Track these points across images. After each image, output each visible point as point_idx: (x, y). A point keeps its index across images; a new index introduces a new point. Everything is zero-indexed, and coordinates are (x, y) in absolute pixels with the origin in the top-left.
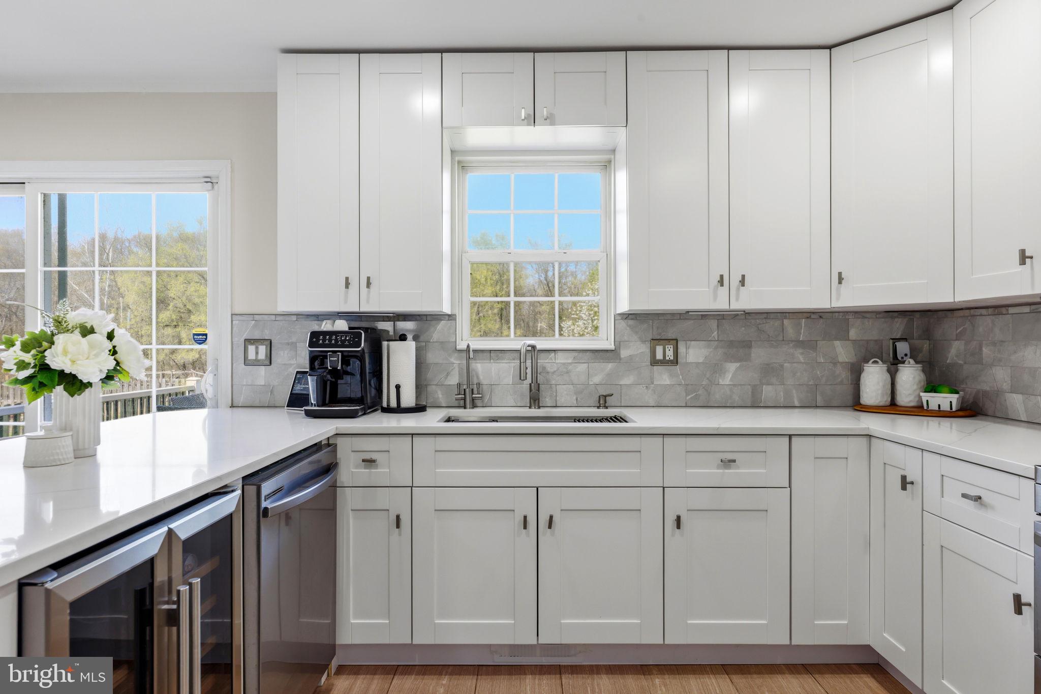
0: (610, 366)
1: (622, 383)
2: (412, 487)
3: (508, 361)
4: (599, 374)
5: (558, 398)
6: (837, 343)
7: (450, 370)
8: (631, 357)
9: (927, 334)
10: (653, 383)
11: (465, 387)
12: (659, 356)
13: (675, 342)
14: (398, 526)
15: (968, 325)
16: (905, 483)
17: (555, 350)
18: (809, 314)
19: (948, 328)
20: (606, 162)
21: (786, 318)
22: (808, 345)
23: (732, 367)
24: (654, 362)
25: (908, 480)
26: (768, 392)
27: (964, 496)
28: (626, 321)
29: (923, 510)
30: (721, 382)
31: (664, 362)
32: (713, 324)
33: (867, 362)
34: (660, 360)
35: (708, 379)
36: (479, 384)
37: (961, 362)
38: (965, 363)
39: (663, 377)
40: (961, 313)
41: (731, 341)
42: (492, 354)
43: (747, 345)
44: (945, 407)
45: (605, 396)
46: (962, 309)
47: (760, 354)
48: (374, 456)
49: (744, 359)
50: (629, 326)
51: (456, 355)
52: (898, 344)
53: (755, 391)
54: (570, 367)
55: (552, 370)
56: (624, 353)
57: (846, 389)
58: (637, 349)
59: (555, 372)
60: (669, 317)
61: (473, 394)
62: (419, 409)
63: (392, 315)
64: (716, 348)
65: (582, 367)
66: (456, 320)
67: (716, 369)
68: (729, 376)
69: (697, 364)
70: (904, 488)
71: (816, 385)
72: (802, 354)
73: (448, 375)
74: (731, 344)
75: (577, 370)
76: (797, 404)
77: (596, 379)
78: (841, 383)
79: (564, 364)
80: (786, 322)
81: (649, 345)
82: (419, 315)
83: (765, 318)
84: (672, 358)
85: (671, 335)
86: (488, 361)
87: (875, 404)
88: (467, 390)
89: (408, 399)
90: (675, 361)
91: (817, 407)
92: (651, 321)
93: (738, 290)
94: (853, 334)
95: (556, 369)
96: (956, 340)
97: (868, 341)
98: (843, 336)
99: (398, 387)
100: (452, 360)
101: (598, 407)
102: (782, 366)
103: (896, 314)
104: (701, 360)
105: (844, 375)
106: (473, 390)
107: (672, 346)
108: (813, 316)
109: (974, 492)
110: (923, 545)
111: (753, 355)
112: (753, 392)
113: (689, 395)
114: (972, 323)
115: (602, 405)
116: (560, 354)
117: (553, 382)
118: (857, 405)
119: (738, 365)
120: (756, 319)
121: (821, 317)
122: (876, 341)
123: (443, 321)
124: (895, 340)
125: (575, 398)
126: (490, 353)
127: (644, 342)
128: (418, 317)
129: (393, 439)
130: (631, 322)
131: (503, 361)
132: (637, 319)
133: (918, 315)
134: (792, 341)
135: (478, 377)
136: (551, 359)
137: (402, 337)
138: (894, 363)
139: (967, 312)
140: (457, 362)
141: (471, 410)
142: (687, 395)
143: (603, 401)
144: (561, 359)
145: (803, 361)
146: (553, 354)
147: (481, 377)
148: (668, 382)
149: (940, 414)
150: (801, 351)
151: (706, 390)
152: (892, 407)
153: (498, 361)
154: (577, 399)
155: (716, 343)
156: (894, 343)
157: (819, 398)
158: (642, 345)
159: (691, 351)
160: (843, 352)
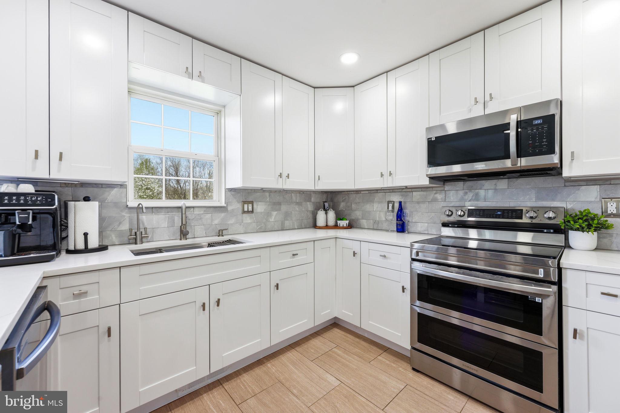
0: (223, 215)
1: (228, 223)
2: (119, 304)
3: (164, 214)
4: (217, 219)
5: (195, 233)
6: (308, 203)
7: (122, 220)
8: (233, 210)
9: (332, 200)
10: (243, 222)
11: (136, 231)
12: (246, 209)
13: (252, 203)
14: (109, 335)
15: (347, 197)
16: (354, 254)
17: (193, 207)
18: (300, 192)
19: (340, 198)
20: (218, 111)
21: (292, 193)
22: (299, 204)
23: (274, 213)
24: (244, 212)
25: (355, 253)
26: (287, 223)
27: (381, 256)
28: (231, 192)
29: (361, 263)
30: (271, 220)
31: (248, 212)
32: (267, 194)
33: (319, 210)
34: (246, 211)
35: (265, 219)
36: (145, 229)
37: (344, 210)
38: (346, 210)
39: (247, 218)
40: (344, 193)
41: (274, 202)
42: (153, 210)
43: (279, 204)
44: (345, 225)
45: (222, 230)
46: (344, 191)
47: (284, 208)
48: (84, 289)
49: (279, 210)
50: (232, 195)
51: (127, 210)
52: (325, 203)
53: (283, 224)
54: (202, 216)
55: (192, 218)
56: (230, 208)
57: (311, 221)
58: (236, 206)
59: (193, 219)
60: (250, 191)
61: (142, 235)
62: (102, 248)
63: (77, 182)
64: (268, 205)
65: (208, 216)
66: (127, 188)
67: (268, 214)
68: (273, 217)
69: (261, 213)
70: (354, 256)
71: (302, 220)
72: (298, 207)
73: (120, 223)
74: (274, 204)
75: (206, 217)
76: (296, 228)
77: (216, 222)
78: (309, 219)
79: (199, 214)
80: (293, 194)
81: (241, 204)
82: (95, 184)
83: (286, 193)
84: (251, 210)
85: (250, 200)
86: (151, 214)
87: (322, 226)
88: (138, 233)
89: (94, 243)
90: (252, 212)
91: (302, 228)
92: (242, 193)
93: (286, 180)
94: (313, 200)
95: (194, 217)
96: (343, 202)
97: (317, 202)
98: (310, 200)
99: (86, 235)
100: (124, 214)
101: (219, 236)
102: (291, 212)
103: (324, 192)
104: (263, 211)
105: (310, 215)
106: (142, 232)
107: (251, 205)
108: (301, 193)
109: (383, 254)
110: (361, 275)
111: (282, 208)
112: (282, 224)
113: (258, 227)
114: (348, 196)
115: (220, 235)
116: (196, 209)
117: (193, 224)
118: (315, 226)
119: (277, 212)
120: (283, 193)
121: (303, 193)
122: (319, 202)
123: (116, 189)
124: (324, 202)
125: (205, 232)
126: (152, 209)
127: (238, 202)
128: (94, 185)
129: (101, 273)
130: (233, 193)
131: (161, 214)
132: (235, 191)
133: (329, 193)
134: (295, 202)
135: (143, 224)
136: (191, 212)
137: (87, 199)
138: (326, 211)
139: (346, 193)
140: (128, 215)
141: (141, 245)
142: (257, 227)
143: (220, 233)
144: (197, 212)
145: (298, 210)
146: (192, 209)
147: (146, 224)
148: (249, 221)
149: (343, 228)
150: (297, 206)
151: (265, 224)
152: (327, 227)
153: (157, 214)
154: (206, 233)
155: (268, 203)
156: (324, 203)
157: (303, 225)
158: (238, 204)
159: (259, 207)
160: (310, 207)
